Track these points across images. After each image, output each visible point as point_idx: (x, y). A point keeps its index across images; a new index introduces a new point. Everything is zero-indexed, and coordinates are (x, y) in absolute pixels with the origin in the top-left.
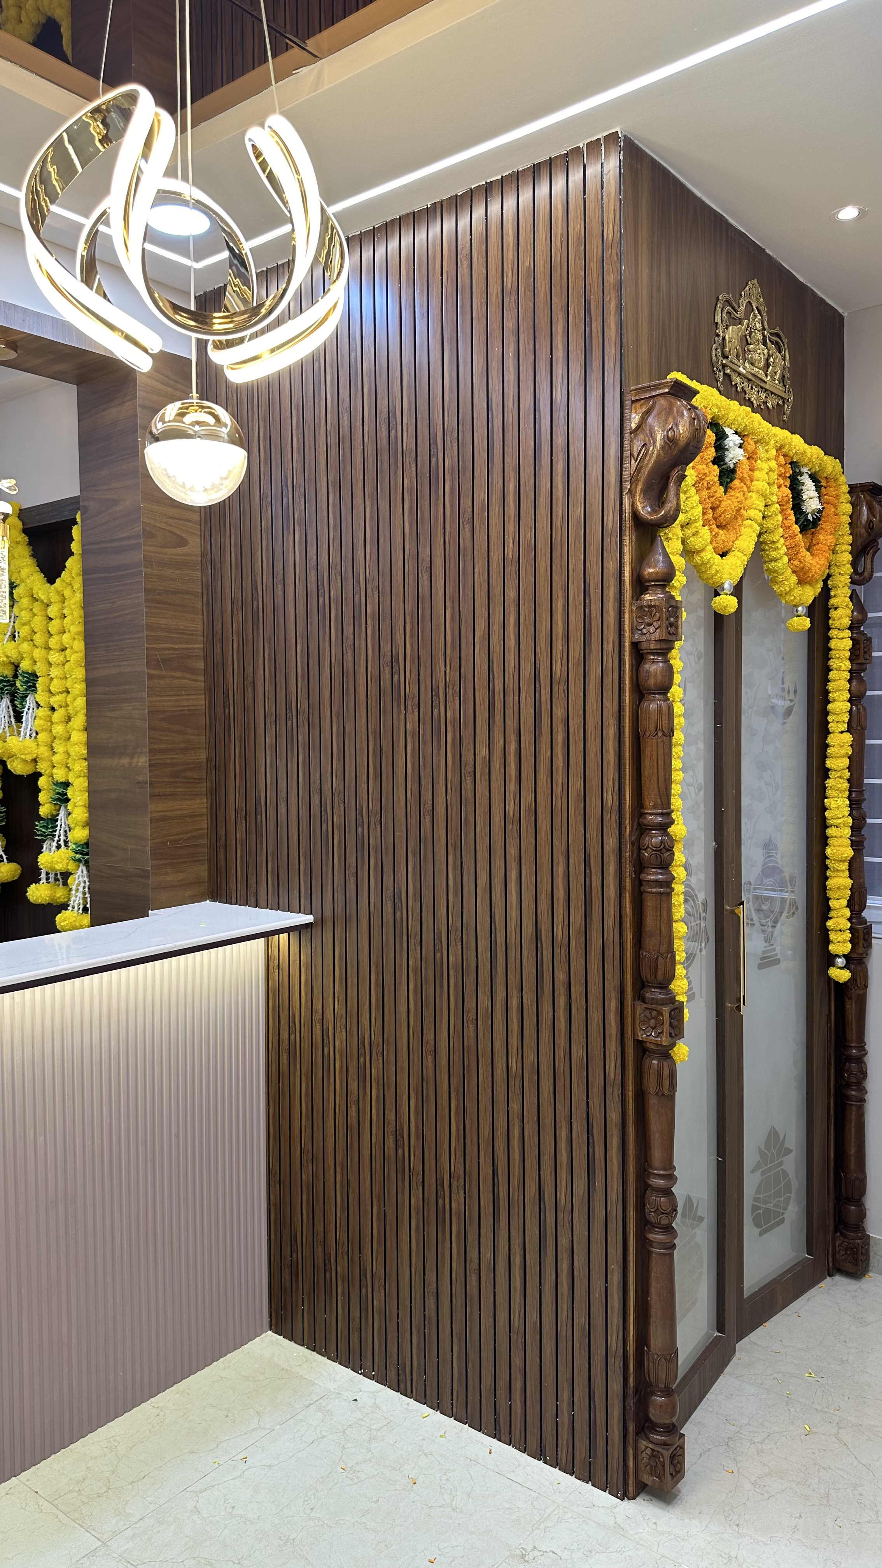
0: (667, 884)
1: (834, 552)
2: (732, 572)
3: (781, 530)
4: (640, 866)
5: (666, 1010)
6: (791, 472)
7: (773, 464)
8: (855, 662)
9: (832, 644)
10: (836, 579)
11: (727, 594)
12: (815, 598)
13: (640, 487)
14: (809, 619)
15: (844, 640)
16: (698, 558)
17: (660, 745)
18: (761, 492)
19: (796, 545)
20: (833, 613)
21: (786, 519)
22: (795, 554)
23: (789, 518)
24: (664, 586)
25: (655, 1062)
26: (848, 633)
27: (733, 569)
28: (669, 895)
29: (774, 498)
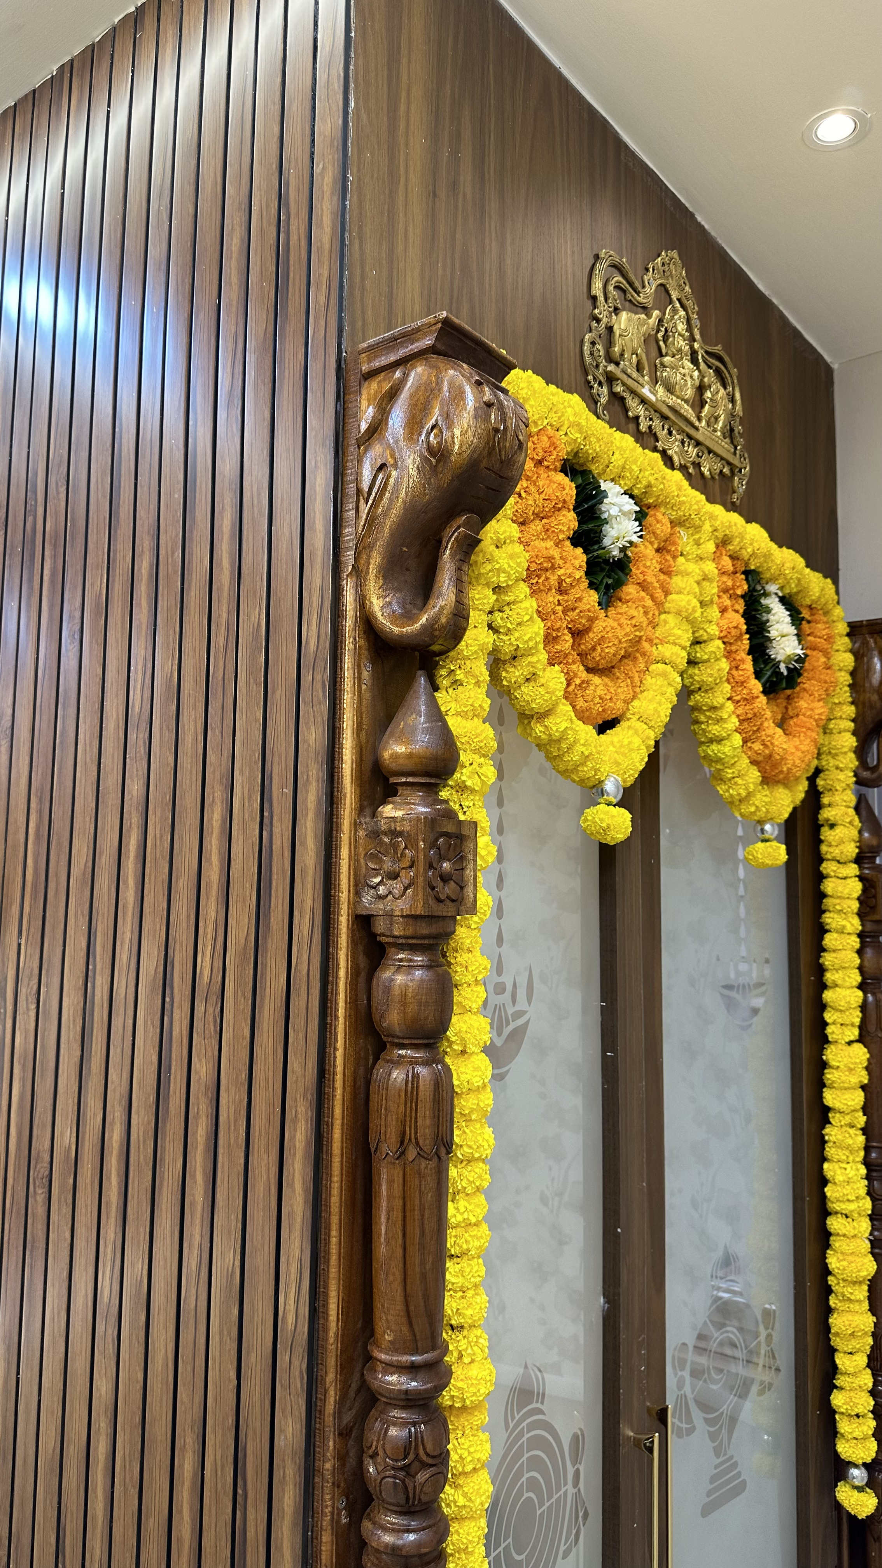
1: (826, 731)
2: (620, 759)
3: (727, 687)
4: (359, 1503)
6: (746, 587)
7: (710, 567)
8: (869, 918)
9: (829, 886)
10: (831, 777)
11: (609, 804)
12: (795, 809)
14: (784, 847)
15: (848, 881)
16: (539, 729)
18: (684, 614)
19: (755, 715)
20: (826, 834)
21: (737, 668)
22: (754, 732)
23: (742, 667)
24: (430, 787)
26: (853, 869)
27: (624, 754)
29: (714, 630)
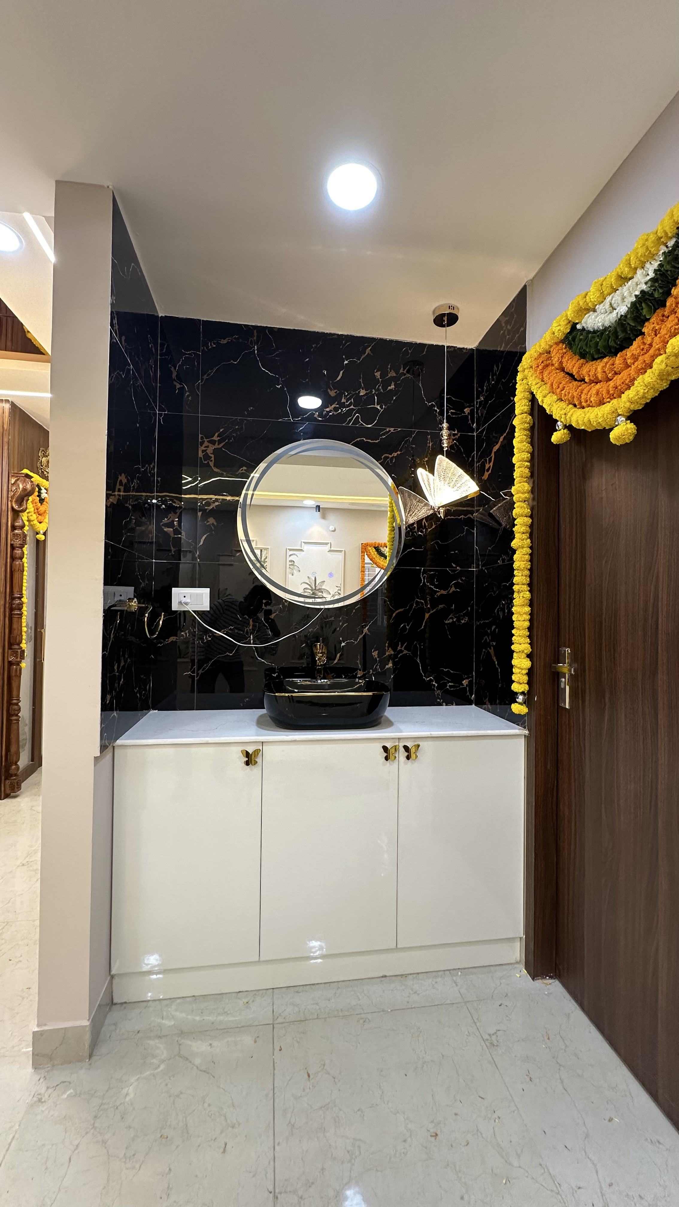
0: (21, 614)
4: (12, 609)
5: (19, 651)
11: (41, 534)
13: (14, 500)
16: (32, 523)
17: (20, 574)
24: (21, 529)
25: (15, 667)
27: (43, 528)
28: (21, 618)
